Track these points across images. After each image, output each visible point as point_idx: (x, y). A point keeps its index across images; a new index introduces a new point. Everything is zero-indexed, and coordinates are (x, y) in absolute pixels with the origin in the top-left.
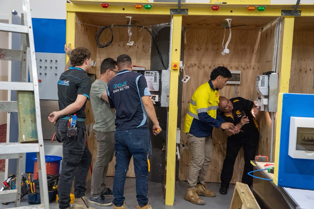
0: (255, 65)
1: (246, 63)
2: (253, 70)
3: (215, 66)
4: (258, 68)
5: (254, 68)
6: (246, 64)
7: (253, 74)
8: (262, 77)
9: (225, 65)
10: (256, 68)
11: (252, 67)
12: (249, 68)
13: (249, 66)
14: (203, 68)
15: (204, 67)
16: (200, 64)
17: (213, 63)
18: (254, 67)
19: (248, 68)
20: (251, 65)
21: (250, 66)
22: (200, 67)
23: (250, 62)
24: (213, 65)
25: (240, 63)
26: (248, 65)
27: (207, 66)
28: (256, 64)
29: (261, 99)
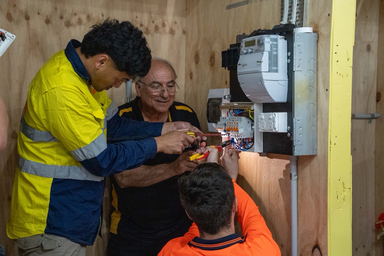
0: (176, 23)
1: (153, 15)
2: (169, 35)
3: (65, 17)
4: (184, 32)
5: (172, 32)
6: (151, 17)
7: (171, 47)
8: (271, 40)
9: (94, 16)
10: (178, 32)
11: (167, 29)
12: (161, 29)
13: (160, 25)
14: (24, 21)
15: (27, 18)
16: (15, 5)
17: (56, 9)
18: (174, 28)
19: (157, 28)
20: (166, 23)
21: (164, 25)
22: (15, 16)
23: (162, 12)
24: (59, 12)
25: (135, 14)
26: (158, 22)
27: (37, 16)
28: (178, 19)
29: (252, 114)
